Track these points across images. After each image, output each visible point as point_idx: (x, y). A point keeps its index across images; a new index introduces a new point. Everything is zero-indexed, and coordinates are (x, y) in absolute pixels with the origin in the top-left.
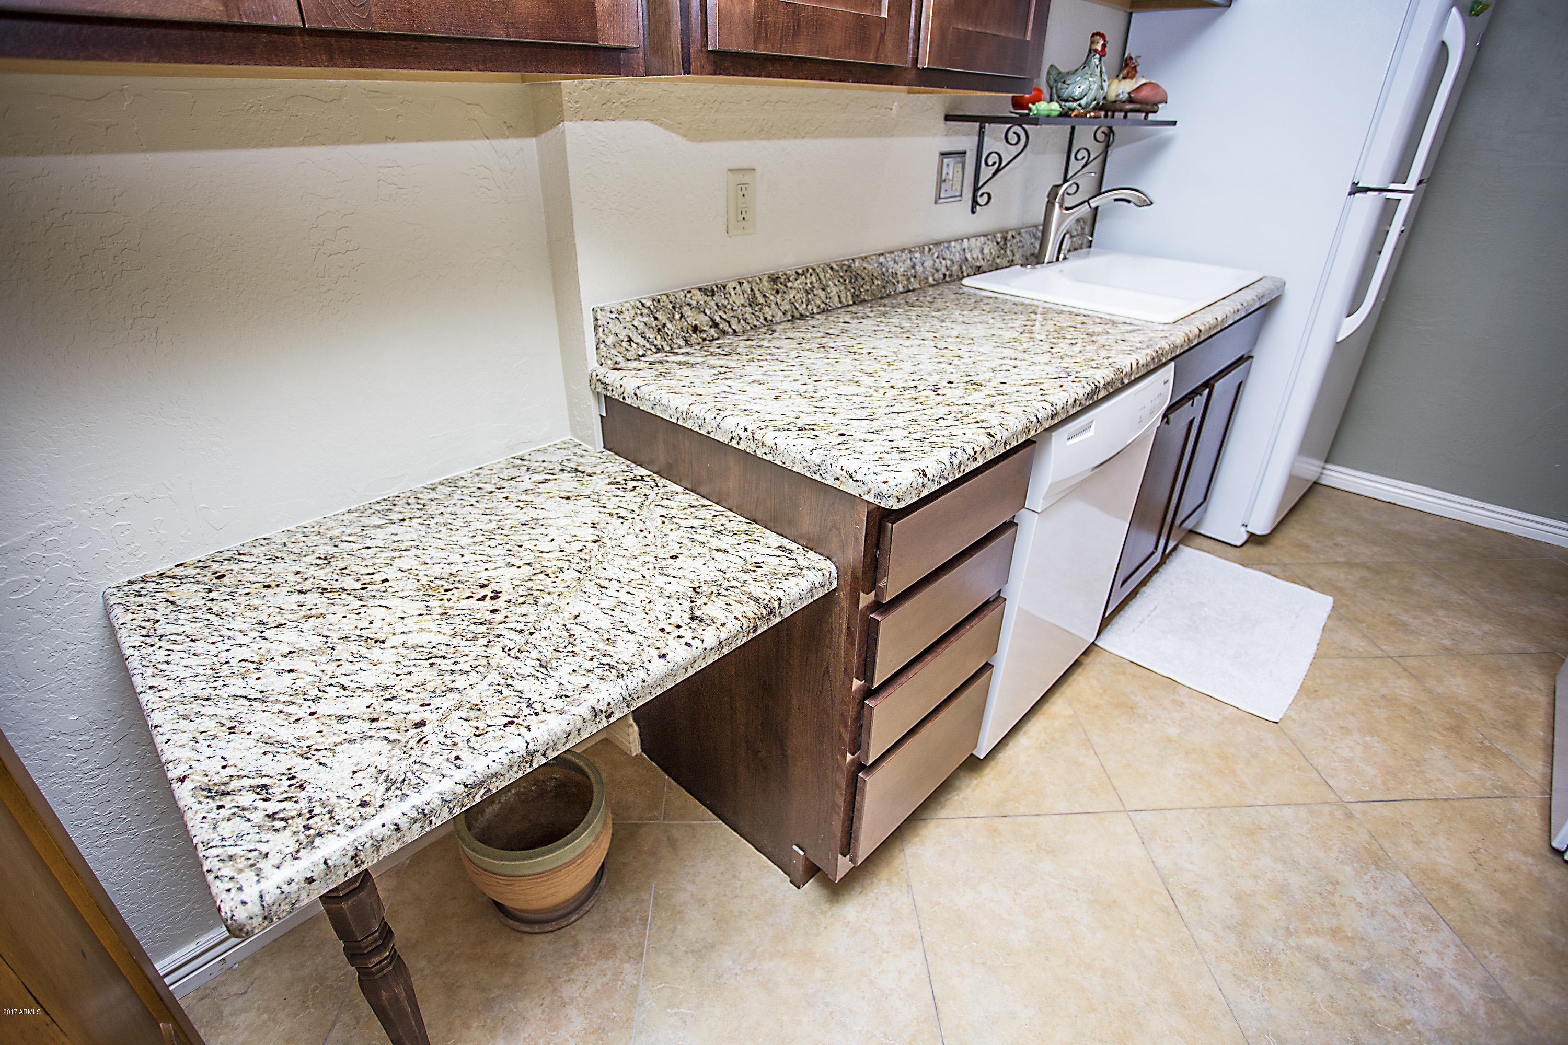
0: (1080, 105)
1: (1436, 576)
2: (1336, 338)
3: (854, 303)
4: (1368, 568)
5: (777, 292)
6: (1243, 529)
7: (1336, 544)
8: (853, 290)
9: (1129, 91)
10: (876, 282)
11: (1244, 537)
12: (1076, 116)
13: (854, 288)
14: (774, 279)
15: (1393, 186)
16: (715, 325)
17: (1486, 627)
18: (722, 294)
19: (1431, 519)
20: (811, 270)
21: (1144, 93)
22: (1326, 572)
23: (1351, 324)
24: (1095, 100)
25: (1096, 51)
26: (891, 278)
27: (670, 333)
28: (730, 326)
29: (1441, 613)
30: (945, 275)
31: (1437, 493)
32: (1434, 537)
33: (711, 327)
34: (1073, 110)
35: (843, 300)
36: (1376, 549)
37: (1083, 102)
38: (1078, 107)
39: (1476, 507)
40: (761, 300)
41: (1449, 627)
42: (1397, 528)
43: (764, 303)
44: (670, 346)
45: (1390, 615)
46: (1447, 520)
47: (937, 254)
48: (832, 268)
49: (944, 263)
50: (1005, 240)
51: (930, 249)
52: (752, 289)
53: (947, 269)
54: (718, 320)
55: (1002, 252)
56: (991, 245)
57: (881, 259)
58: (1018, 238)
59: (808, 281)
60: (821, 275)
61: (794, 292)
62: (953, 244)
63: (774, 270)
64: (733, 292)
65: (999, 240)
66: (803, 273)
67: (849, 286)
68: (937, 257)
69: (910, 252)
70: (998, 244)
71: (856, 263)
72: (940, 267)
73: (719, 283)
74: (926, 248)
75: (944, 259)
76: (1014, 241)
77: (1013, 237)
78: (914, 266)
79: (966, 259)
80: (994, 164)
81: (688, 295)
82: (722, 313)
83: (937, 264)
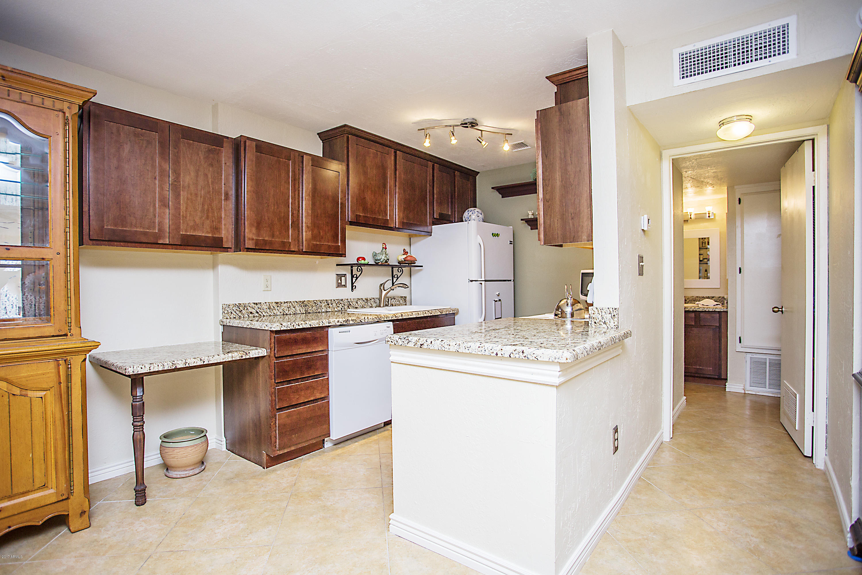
5: (278, 306)
9: (404, 258)
10: (314, 308)
14: (277, 303)
15: (479, 280)
16: (258, 313)
18: (260, 305)
20: (289, 302)
21: (409, 258)
24: (385, 260)
25: (384, 248)
26: (319, 307)
27: (243, 313)
28: (262, 314)
30: (342, 309)
33: (256, 313)
34: (379, 263)
35: (302, 311)
37: (381, 260)
40: (272, 308)
43: (274, 309)
44: (243, 316)
47: (337, 302)
48: (297, 302)
49: (341, 305)
50: (367, 300)
51: (334, 300)
52: (269, 305)
53: (343, 307)
54: (258, 311)
55: (366, 304)
56: (361, 301)
57: (315, 301)
58: (373, 300)
59: (288, 305)
60: (293, 304)
61: (284, 307)
62: (344, 300)
63: (277, 301)
64: (263, 305)
65: (364, 300)
66: (287, 302)
67: (303, 308)
68: (338, 303)
69: (326, 300)
70: (364, 301)
71: (306, 302)
72: (339, 306)
73: (259, 302)
74: (333, 301)
75: (341, 304)
76: (371, 301)
77: (370, 299)
78: (328, 304)
79: (350, 304)
80: (355, 277)
81: (249, 304)
82: (259, 310)
83: (338, 305)
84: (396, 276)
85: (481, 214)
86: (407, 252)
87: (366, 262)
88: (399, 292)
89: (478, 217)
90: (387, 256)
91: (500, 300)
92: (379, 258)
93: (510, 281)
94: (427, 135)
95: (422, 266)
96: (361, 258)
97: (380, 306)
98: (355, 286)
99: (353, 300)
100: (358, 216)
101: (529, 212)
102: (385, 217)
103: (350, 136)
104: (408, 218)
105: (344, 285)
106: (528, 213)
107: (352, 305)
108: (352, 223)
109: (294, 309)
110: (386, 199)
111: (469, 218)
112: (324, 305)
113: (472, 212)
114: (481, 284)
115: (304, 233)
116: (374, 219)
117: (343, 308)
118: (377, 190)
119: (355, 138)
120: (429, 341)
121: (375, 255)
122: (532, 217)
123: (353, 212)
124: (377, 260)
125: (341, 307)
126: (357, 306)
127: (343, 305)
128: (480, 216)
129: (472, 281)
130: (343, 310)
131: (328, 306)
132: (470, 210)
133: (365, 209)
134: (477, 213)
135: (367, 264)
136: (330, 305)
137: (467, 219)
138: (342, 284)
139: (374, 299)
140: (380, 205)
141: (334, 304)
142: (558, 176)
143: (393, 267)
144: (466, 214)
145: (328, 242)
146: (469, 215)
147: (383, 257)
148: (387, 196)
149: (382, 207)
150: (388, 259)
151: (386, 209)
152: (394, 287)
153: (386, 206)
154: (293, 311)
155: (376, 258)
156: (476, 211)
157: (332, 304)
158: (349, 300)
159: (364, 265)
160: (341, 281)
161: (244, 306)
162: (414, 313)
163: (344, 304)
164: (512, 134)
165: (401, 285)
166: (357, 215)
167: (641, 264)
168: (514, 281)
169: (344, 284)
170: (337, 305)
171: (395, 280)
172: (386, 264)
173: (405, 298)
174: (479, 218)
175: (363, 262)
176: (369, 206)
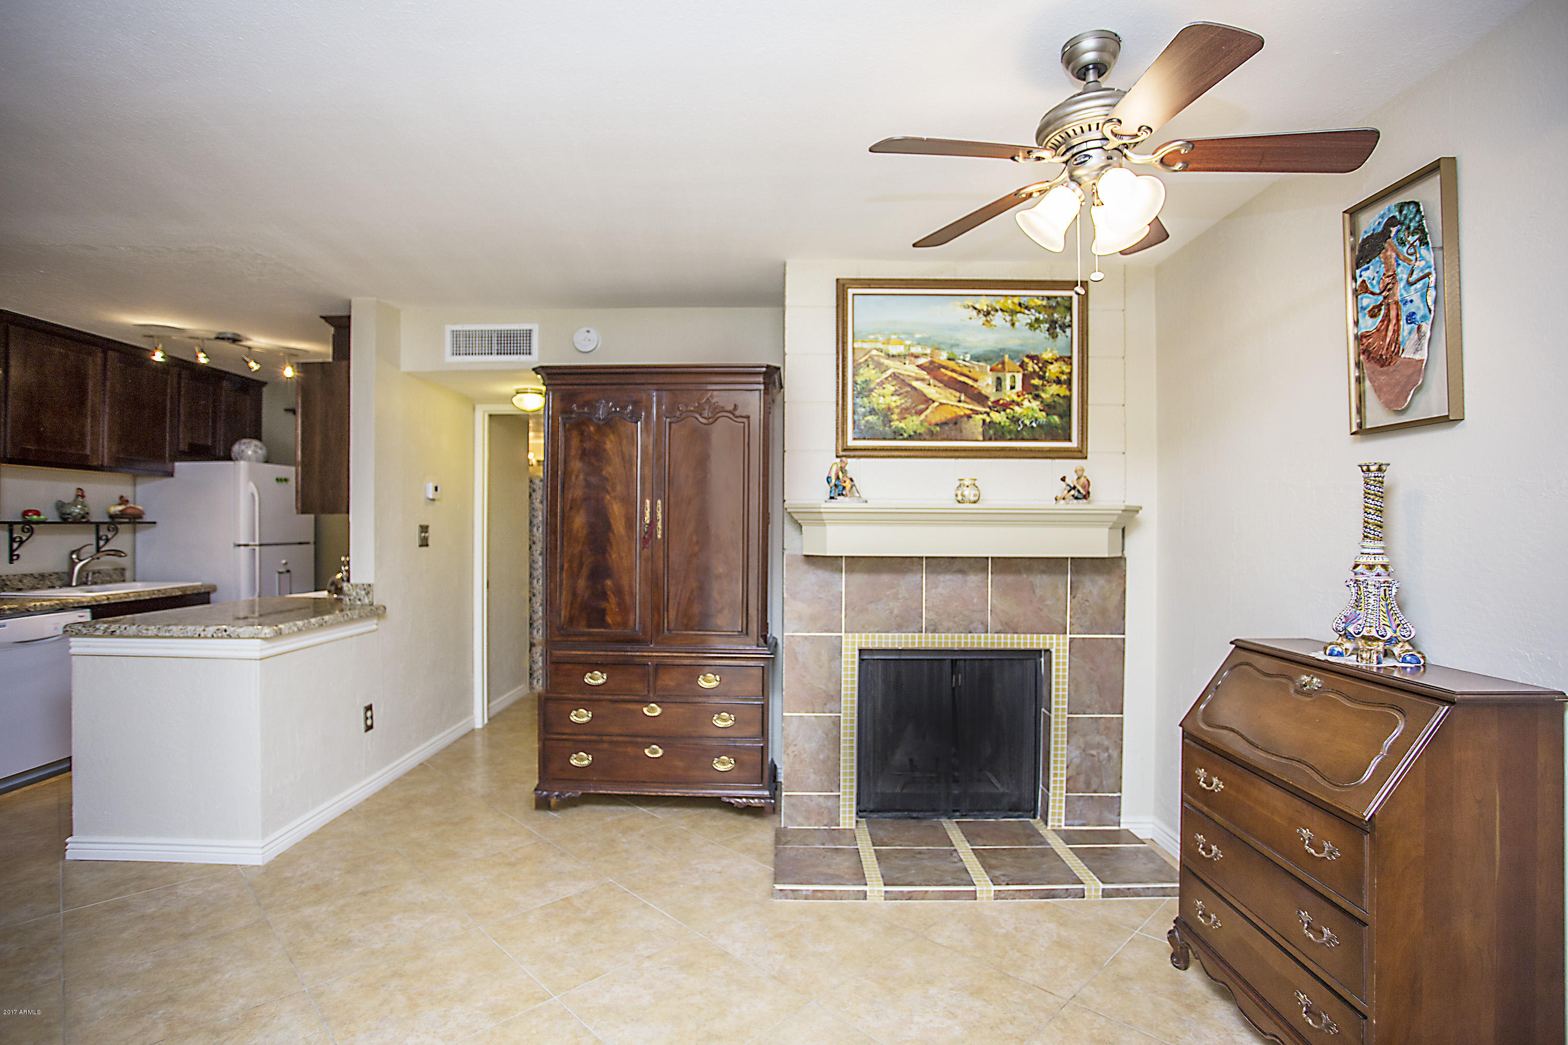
9: (120, 510)
21: (129, 511)
24: (80, 514)
25: (80, 495)
34: (69, 519)
37: (74, 515)
50: (43, 576)
55: (41, 582)
56: (29, 579)
58: (55, 576)
65: (37, 577)
76: (52, 577)
77: (50, 575)
79: (6, 584)
80: (18, 542)
84: (104, 538)
85: (262, 449)
86: (127, 501)
87: (41, 518)
88: (106, 563)
89: (257, 453)
90: (86, 508)
91: (288, 571)
92: (68, 511)
93: (308, 543)
95: (155, 523)
96: (30, 511)
97: (70, 585)
98: (18, 555)
99: (11, 578)
100: (24, 450)
102: (82, 451)
103: (12, 326)
104: (126, 451)
107: (10, 585)
108: (12, 461)
110: (84, 424)
111: (241, 455)
113: (247, 446)
114: (254, 550)
116: (59, 454)
118: (65, 409)
119: (21, 328)
120: (123, 627)
121: (60, 506)
123: (15, 443)
124: (64, 515)
126: (21, 586)
128: (260, 451)
129: (239, 545)
132: (244, 442)
133: (40, 440)
134: (254, 447)
135: (44, 522)
137: (236, 457)
139: (57, 573)
140: (72, 433)
142: (318, 440)
143: (98, 525)
144: (236, 448)
146: (242, 450)
147: (77, 510)
148: (87, 419)
149: (76, 436)
150: (87, 513)
151: (84, 439)
152: (99, 555)
153: (83, 435)
155: (63, 512)
156: (253, 444)
158: (4, 578)
159: (37, 523)
162: (131, 595)
165: (112, 553)
166: (22, 448)
167: (423, 535)
168: (315, 543)
171: (102, 543)
172: (82, 520)
173: (122, 572)
175: (34, 518)
176: (48, 435)
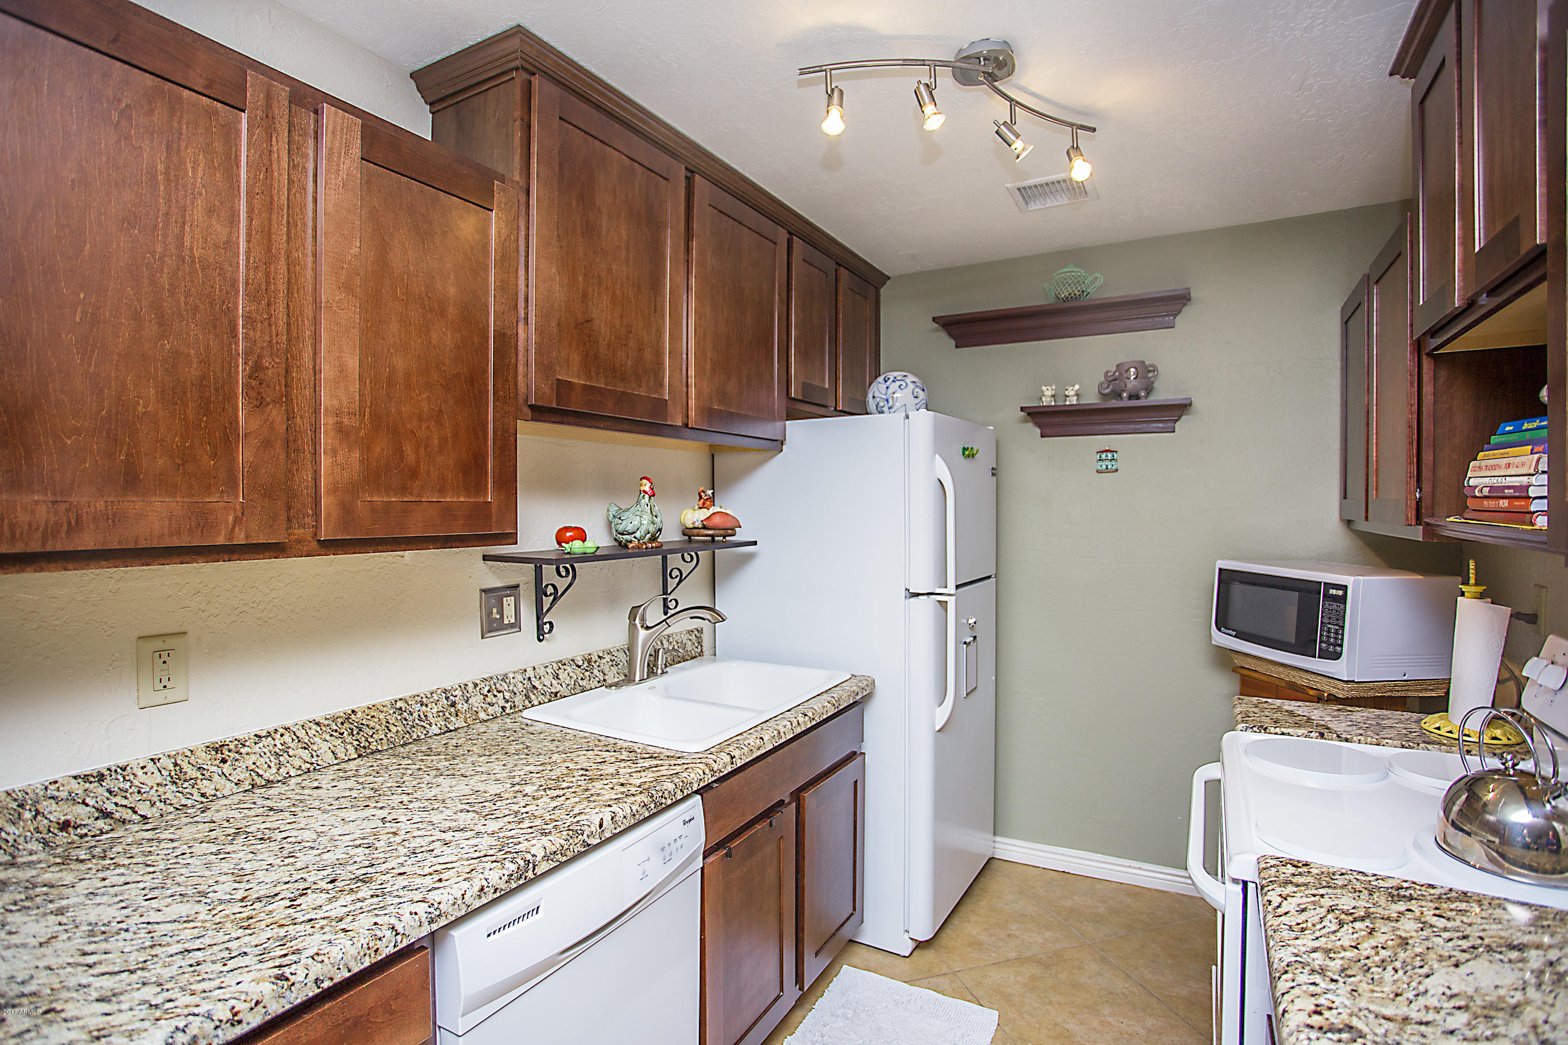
0: (635, 537)
1: (1104, 960)
2: (934, 728)
3: (360, 756)
4: (1039, 962)
5: (224, 761)
6: (906, 936)
7: (1009, 936)
8: (356, 743)
9: (702, 519)
10: (394, 729)
11: (911, 945)
12: (633, 547)
13: (357, 740)
14: (218, 749)
15: (938, 591)
16: (106, 815)
17: (1150, 1022)
18: (119, 777)
19: (1100, 887)
20: (282, 731)
21: (717, 520)
22: (995, 976)
23: (942, 715)
24: (649, 533)
25: (645, 492)
26: (417, 721)
27: (11, 839)
28: (136, 812)
29: (1106, 1011)
30: (503, 708)
31: (1099, 857)
32: (1102, 910)
33: (97, 819)
34: (631, 542)
35: (341, 755)
36: (1048, 934)
37: (638, 535)
38: (634, 539)
39: (1134, 868)
40: (192, 773)
41: (1114, 1029)
42: (1069, 903)
43: (201, 777)
44: (11, 854)
45: (1056, 1025)
46: (1114, 886)
47: (487, 688)
48: (318, 724)
49: (500, 695)
50: (589, 661)
51: (476, 685)
52: (176, 765)
53: (507, 701)
54: (110, 807)
55: (587, 674)
56: (569, 669)
57: (399, 704)
58: (608, 658)
59: (277, 742)
60: (301, 733)
61: (253, 758)
62: (511, 676)
63: (218, 738)
64: (140, 773)
65: (580, 663)
66: (269, 734)
67: (349, 739)
68: (489, 691)
69: (445, 691)
70: (579, 667)
71: (359, 715)
72: (494, 700)
73: (112, 764)
74: (471, 686)
75: (499, 692)
76: (603, 661)
77: (600, 657)
78: (453, 705)
79: (534, 687)
80: (551, 594)
81: (53, 787)
82: (118, 799)
83: (490, 698)
84: (676, 573)
85: (923, 390)
87: (589, 546)
89: (916, 397)
90: (657, 520)
91: (975, 640)
92: (630, 528)
93: (990, 577)
94: (832, 90)
95: (755, 543)
97: (630, 679)
98: (551, 623)
100: (563, 387)
101: (1044, 388)
102: (656, 392)
103: (536, 80)
104: (723, 396)
105: (511, 626)
106: (1043, 391)
107: (540, 687)
108: (540, 413)
109: (305, 754)
110: (660, 333)
111: (890, 401)
112: (435, 710)
113: (898, 383)
114: (945, 602)
115: (325, 461)
116: (622, 398)
117: (508, 705)
118: (631, 294)
119: (554, 90)
122: (1053, 404)
123: (546, 368)
124: (623, 534)
125: (502, 703)
127: (507, 695)
128: (921, 394)
129: (914, 594)
130: (508, 711)
131: (452, 710)
132: (892, 378)
133: (591, 361)
134: (911, 386)
136: (459, 706)
137: (881, 404)
138: (506, 622)
139: (609, 653)
140: (640, 350)
141: (476, 701)
143: (668, 551)
144: (879, 390)
145: (442, 491)
146: (890, 391)
148: (664, 321)
149: (648, 356)
151: (660, 364)
152: (676, 617)
153: (659, 354)
154: (297, 762)
155: (621, 528)
156: (908, 380)
157: (467, 701)
158: (530, 673)
160: (501, 612)
161: (14, 805)
163: (513, 691)
164: (1094, 130)
165: (700, 612)
166: (558, 380)
168: (996, 576)
169: (513, 621)
170: (488, 700)
173: (698, 635)
174: (917, 401)
175: (577, 546)
176: (603, 350)
